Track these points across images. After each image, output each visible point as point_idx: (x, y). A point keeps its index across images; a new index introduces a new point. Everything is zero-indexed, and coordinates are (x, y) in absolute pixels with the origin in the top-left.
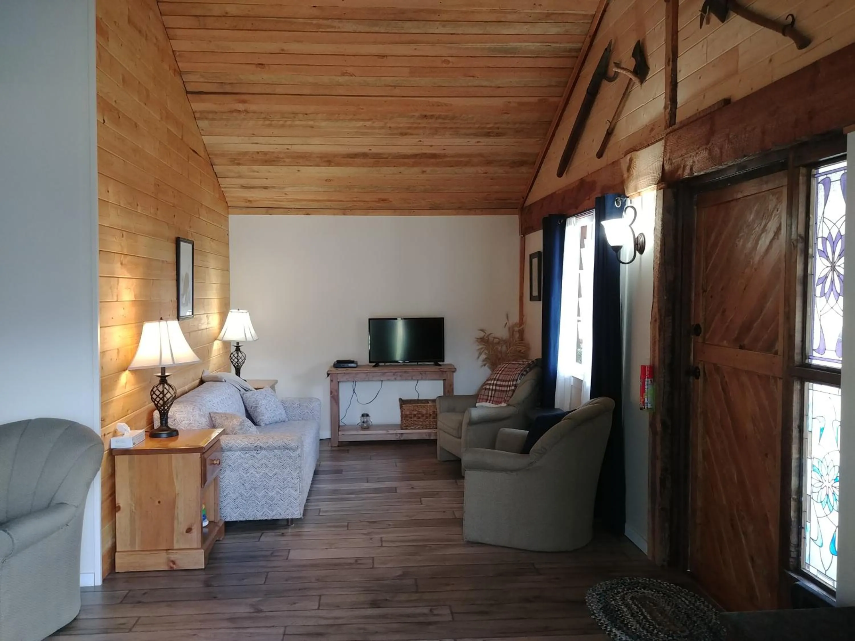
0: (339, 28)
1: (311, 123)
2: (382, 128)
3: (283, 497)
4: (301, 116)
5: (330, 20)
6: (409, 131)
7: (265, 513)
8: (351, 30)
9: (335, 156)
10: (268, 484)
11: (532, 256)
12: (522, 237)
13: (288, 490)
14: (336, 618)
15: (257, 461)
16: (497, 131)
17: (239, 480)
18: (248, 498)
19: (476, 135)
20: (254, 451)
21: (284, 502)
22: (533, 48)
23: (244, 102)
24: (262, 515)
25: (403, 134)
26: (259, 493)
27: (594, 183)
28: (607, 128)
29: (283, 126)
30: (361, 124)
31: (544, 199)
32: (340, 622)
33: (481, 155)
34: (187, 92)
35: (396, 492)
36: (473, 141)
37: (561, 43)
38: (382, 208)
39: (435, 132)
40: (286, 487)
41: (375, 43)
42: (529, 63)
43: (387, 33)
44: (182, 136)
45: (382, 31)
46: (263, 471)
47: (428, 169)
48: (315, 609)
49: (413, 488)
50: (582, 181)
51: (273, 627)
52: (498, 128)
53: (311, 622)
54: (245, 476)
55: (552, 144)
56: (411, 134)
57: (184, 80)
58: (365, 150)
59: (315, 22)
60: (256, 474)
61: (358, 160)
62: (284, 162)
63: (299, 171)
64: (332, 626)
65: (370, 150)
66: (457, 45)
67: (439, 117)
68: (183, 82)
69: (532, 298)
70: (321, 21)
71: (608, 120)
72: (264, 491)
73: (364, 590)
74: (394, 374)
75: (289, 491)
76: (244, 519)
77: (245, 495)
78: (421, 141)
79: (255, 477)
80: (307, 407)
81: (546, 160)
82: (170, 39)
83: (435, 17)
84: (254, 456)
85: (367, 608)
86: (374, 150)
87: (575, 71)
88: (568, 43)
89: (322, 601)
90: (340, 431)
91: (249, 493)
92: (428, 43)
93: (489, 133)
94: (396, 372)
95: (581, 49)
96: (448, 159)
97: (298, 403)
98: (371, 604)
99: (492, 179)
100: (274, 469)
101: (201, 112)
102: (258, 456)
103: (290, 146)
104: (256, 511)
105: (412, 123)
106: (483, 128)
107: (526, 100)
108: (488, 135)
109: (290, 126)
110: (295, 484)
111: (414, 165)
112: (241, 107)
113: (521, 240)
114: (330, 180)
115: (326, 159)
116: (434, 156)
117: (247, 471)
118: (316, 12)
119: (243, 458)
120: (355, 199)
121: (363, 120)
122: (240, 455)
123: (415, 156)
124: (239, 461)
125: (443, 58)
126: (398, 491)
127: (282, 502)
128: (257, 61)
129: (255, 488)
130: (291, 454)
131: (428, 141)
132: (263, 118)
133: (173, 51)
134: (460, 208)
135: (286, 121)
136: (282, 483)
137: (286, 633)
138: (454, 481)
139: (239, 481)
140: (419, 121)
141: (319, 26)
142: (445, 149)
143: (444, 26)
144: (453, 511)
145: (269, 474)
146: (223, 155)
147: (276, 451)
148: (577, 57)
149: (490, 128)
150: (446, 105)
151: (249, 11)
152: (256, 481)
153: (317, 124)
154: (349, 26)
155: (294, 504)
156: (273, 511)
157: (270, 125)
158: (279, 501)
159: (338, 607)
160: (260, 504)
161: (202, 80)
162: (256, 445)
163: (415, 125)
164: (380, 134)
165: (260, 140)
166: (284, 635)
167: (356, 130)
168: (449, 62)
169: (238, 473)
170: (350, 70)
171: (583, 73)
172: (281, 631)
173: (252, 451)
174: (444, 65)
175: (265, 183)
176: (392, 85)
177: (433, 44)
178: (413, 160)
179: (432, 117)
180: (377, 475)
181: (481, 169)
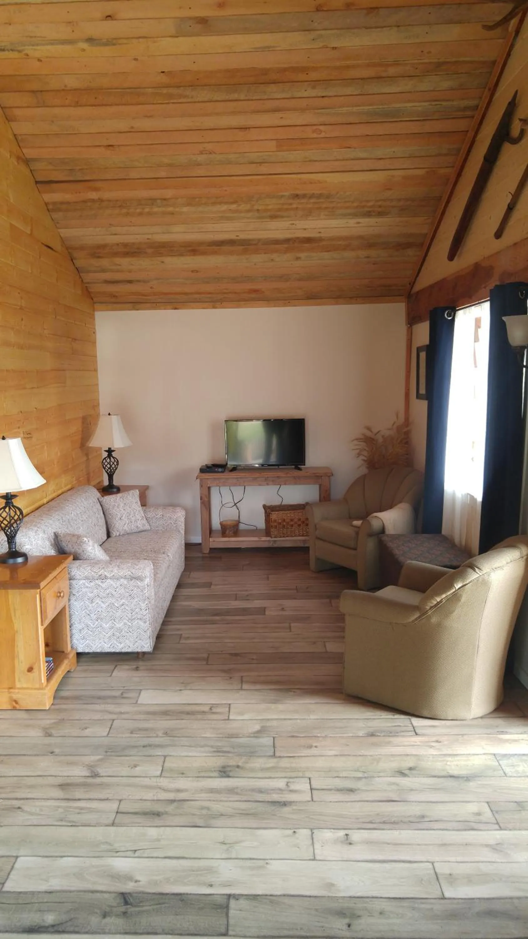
0: (192, 97)
1: (171, 209)
2: (249, 211)
3: (131, 629)
4: (159, 201)
5: (182, 88)
6: (279, 213)
7: (113, 645)
8: (206, 99)
9: (201, 243)
10: (115, 615)
11: (419, 350)
12: (409, 328)
13: (136, 622)
14: (178, 791)
15: (102, 591)
16: (380, 210)
17: (84, 610)
18: (95, 629)
19: (355, 215)
20: (99, 580)
21: (133, 634)
22: (420, 109)
23: (96, 189)
24: (110, 648)
25: (273, 217)
26: (106, 625)
27: (491, 268)
28: (509, 201)
29: (141, 214)
30: (224, 207)
31: (432, 287)
32: (182, 796)
33: (361, 237)
34: (37, 182)
35: (264, 614)
36: (352, 222)
37: (453, 101)
38: (253, 300)
39: (308, 214)
40: (134, 619)
41: (234, 113)
42: (414, 128)
43: (248, 100)
44: (32, 230)
45: (242, 98)
46: (109, 602)
47: (302, 255)
48: (156, 775)
49: (283, 609)
50: (477, 266)
51: (107, 799)
52: (380, 206)
53: (149, 795)
54: (90, 605)
55: (442, 223)
56: (282, 217)
57: (32, 169)
58: (232, 236)
59: (165, 91)
60: (103, 605)
61: (225, 248)
62: (146, 253)
63: (163, 262)
64: (173, 801)
65: (237, 236)
66: (329, 110)
67: (312, 196)
68: (31, 170)
69: (419, 396)
70: (171, 91)
71: (510, 192)
72: (111, 622)
73: (214, 751)
74: (266, 479)
75: (138, 622)
76: (91, 651)
77: (92, 626)
78: (293, 224)
79: (101, 607)
80: (170, 518)
81: (435, 241)
82: (9, 121)
83: (301, 77)
84: (99, 585)
85: (215, 777)
86: (242, 236)
87: (471, 134)
88: (463, 99)
89: (166, 765)
90: (211, 537)
91: (95, 625)
92: (295, 109)
93: (370, 212)
94: (268, 477)
95: (477, 106)
96: (324, 243)
97: (161, 514)
98: (220, 771)
99: (374, 264)
100: (121, 599)
101: (54, 203)
102: (104, 585)
103: (150, 235)
104: (104, 643)
105: (283, 204)
106: (363, 207)
107: (410, 172)
108: (368, 214)
109: (149, 214)
110: (144, 616)
111: (286, 251)
112: (94, 195)
113: (408, 331)
114: (197, 272)
115: (190, 248)
116: (309, 240)
117: (92, 600)
118: (164, 79)
119: (87, 587)
120: (225, 291)
121: (226, 203)
122: (84, 584)
123: (287, 241)
124: (84, 590)
125: (315, 127)
126: (267, 613)
127: (131, 634)
128: (106, 143)
129: (102, 619)
130: (139, 583)
131: (301, 224)
132: (120, 206)
133: (15, 135)
134: (339, 297)
135: (143, 209)
136: (130, 614)
137: (119, 811)
138: (328, 600)
139: (84, 612)
140: (291, 201)
141: (170, 96)
142: (320, 232)
143: (314, 87)
144: (324, 642)
145: (116, 605)
146: (82, 248)
147: (122, 580)
148: (473, 117)
149: (371, 207)
150: (319, 182)
151: (90, 82)
152: (102, 611)
153: (177, 209)
154: (204, 95)
155: (144, 637)
156: (121, 643)
157: (127, 214)
158: (128, 633)
159: (183, 774)
160: (107, 635)
161: (50, 167)
162: (100, 573)
163: (286, 207)
164: (248, 218)
165: (118, 229)
166: (117, 812)
167: (220, 215)
168: (321, 131)
169: (83, 603)
170: (209, 147)
171: (479, 136)
172: (114, 806)
173: (97, 579)
174: (315, 135)
175: (128, 277)
176: (258, 161)
177: (303, 110)
178: (286, 246)
179: (304, 196)
180: (246, 590)
181: (362, 253)
